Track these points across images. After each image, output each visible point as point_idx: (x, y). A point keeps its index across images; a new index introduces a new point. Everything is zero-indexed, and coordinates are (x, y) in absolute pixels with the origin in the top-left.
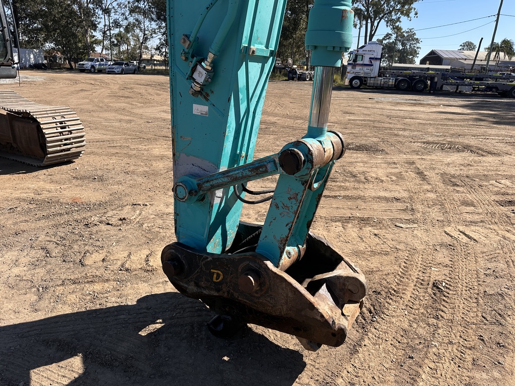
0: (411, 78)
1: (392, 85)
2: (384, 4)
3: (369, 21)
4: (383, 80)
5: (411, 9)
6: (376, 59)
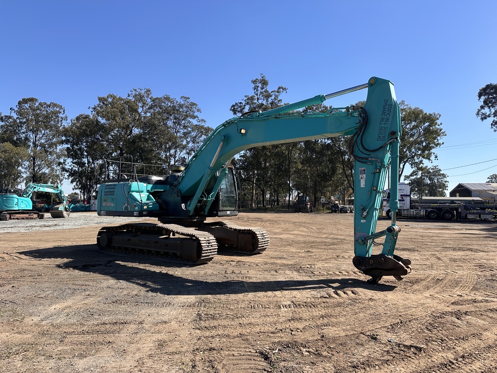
0: (439, 209)
1: (423, 215)
2: (406, 151)
4: (415, 212)
5: (431, 154)
6: (407, 195)
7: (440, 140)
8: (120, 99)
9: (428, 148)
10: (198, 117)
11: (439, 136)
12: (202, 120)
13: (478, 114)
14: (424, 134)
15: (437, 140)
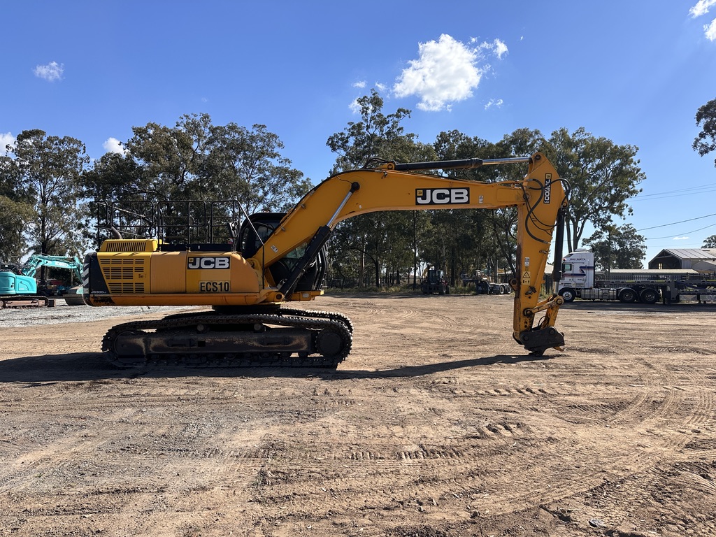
0: (637, 287)
1: (614, 296)
2: (587, 202)
3: (571, 222)
4: (600, 292)
5: (623, 206)
6: (589, 268)
7: (638, 185)
8: (165, 130)
9: (618, 197)
10: (279, 156)
11: (635, 179)
12: (286, 160)
13: (695, 146)
14: (613, 177)
15: (633, 185)
